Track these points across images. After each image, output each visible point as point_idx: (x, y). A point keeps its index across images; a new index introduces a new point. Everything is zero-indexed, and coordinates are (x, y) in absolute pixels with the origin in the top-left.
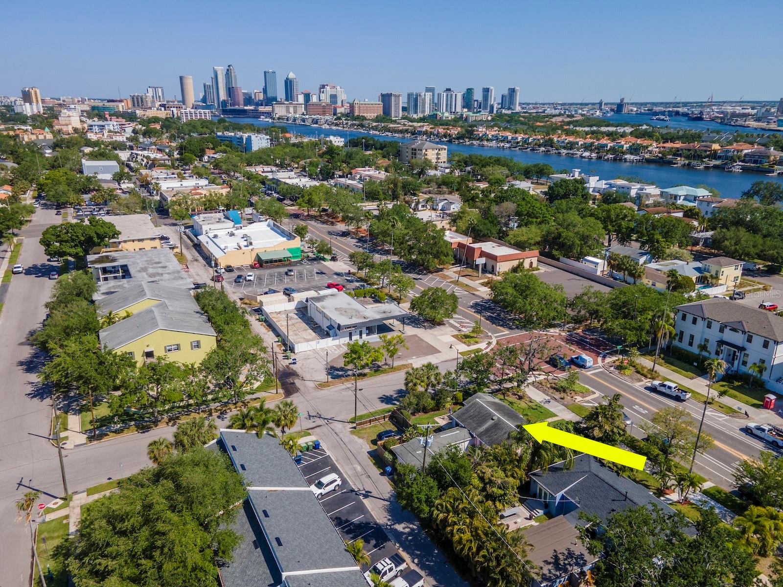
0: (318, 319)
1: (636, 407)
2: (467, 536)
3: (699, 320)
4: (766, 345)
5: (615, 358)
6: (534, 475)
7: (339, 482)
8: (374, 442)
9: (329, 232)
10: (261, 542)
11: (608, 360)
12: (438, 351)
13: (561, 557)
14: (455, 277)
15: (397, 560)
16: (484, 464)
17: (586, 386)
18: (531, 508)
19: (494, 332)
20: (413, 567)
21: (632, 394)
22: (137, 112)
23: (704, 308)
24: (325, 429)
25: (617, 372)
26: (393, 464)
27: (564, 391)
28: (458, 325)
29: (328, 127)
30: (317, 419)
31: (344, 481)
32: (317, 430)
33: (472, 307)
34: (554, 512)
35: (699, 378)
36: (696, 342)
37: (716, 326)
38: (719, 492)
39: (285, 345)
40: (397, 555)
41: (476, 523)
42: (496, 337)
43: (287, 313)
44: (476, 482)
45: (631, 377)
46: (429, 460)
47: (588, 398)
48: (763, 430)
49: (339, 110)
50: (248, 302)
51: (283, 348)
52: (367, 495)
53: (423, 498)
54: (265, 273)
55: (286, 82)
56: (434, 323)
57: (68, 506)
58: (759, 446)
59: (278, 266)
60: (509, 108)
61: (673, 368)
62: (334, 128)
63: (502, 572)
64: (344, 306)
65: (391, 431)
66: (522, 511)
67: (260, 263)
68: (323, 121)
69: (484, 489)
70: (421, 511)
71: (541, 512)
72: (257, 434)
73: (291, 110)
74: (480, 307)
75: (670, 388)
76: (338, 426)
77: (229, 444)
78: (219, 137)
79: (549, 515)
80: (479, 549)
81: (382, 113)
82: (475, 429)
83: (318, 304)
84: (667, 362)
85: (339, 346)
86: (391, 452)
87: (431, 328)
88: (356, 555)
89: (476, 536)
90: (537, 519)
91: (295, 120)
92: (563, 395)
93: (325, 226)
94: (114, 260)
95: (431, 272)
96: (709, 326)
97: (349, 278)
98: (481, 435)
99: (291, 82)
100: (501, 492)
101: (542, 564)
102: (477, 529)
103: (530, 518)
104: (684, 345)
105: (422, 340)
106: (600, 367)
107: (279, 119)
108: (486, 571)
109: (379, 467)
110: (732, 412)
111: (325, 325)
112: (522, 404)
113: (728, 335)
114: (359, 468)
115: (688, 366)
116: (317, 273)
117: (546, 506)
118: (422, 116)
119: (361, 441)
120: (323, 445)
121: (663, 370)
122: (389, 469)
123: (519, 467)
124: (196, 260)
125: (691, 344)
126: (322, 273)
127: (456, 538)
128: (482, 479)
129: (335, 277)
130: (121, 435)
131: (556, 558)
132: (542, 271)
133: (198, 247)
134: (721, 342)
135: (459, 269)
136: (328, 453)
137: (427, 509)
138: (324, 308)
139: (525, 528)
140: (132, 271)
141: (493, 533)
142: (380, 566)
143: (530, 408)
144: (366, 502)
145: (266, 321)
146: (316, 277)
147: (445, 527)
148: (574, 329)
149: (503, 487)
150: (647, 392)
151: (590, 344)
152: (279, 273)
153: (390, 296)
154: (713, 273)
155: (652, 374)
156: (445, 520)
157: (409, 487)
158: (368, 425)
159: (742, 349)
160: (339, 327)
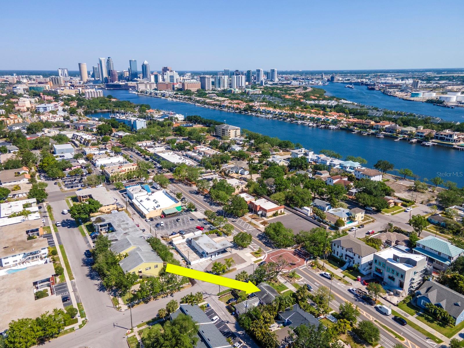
0: (196, 247)
1: (316, 283)
2: (260, 335)
3: (339, 247)
4: (359, 257)
5: (311, 261)
6: (280, 313)
7: (218, 319)
8: (227, 303)
9: (190, 191)
10: (203, 340)
11: (308, 262)
12: (245, 261)
13: (287, 338)
14: (250, 219)
15: (240, 343)
16: (264, 312)
17: (300, 275)
18: (279, 323)
19: (267, 250)
20: (245, 344)
21: (315, 278)
22: (58, 91)
23: (341, 241)
24: (209, 298)
25: (311, 268)
26: (235, 311)
27: (292, 278)
28: (252, 247)
29: (171, 99)
30: (206, 295)
31: (220, 318)
32: (206, 299)
33: (257, 237)
34: (285, 324)
35: (339, 269)
36: (339, 255)
37: (345, 249)
38: (336, 314)
39: (186, 261)
40: (240, 341)
41: (262, 330)
42: (267, 253)
43: (182, 244)
44: (262, 317)
45: (315, 270)
46: (247, 311)
47: (300, 280)
48: (354, 290)
49: (175, 86)
50: (165, 239)
51: (186, 263)
52: (228, 322)
53: (247, 324)
54: (168, 220)
55: (143, 66)
56: (243, 247)
57: (133, 332)
58: (352, 296)
59: (172, 217)
60: (271, 81)
61: (331, 265)
62: (175, 100)
63: (270, 344)
64: (207, 242)
65: (232, 299)
66: (276, 325)
67: (164, 215)
68: (168, 95)
69: (264, 320)
70: (247, 328)
71: (282, 325)
72: (192, 305)
73: (148, 86)
74: (260, 237)
75: (327, 275)
76: (213, 297)
77: (185, 309)
78: (117, 119)
79: (284, 326)
80: (264, 338)
81: (200, 88)
82: (261, 297)
83: (197, 242)
84: (330, 262)
85: (207, 261)
86: (234, 307)
87: (242, 249)
88: (229, 341)
89: (262, 334)
90: (281, 327)
91: (151, 94)
92: (291, 279)
93: (187, 187)
94: (104, 221)
95: (240, 217)
96: (343, 249)
97: (205, 222)
98: (262, 300)
99: (145, 66)
100: (269, 320)
101: (282, 341)
102: (263, 332)
103: (279, 327)
104: (335, 255)
105: (239, 256)
106: (305, 266)
107: (141, 92)
108: (266, 344)
109: (230, 312)
110: (347, 283)
111: (201, 251)
112: (277, 284)
113: (348, 253)
114: (223, 313)
115: (335, 263)
116: (190, 220)
117: (283, 323)
118: (223, 89)
119: (222, 303)
120: (210, 305)
121: (328, 266)
122: (234, 313)
123: (275, 311)
124: (134, 214)
125: (337, 255)
126: (193, 220)
127: (257, 335)
128: (263, 317)
129: (198, 221)
130: (139, 305)
131: (286, 339)
132: (286, 215)
133: (132, 205)
134: (346, 255)
135: (251, 214)
136: (212, 308)
137: (248, 327)
138: (199, 244)
139: (277, 330)
140: (115, 227)
141: (267, 333)
142: (235, 345)
143: (280, 286)
144: (228, 325)
145: (175, 249)
146: (191, 222)
147: (253, 332)
148: (297, 247)
149: (270, 319)
150: (320, 276)
151: (303, 255)
152: (174, 220)
153: (224, 232)
154: (353, 216)
155: (323, 268)
156: (253, 330)
157: (243, 321)
158: (224, 296)
159: (352, 258)
160: (207, 254)
